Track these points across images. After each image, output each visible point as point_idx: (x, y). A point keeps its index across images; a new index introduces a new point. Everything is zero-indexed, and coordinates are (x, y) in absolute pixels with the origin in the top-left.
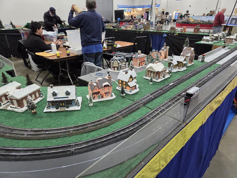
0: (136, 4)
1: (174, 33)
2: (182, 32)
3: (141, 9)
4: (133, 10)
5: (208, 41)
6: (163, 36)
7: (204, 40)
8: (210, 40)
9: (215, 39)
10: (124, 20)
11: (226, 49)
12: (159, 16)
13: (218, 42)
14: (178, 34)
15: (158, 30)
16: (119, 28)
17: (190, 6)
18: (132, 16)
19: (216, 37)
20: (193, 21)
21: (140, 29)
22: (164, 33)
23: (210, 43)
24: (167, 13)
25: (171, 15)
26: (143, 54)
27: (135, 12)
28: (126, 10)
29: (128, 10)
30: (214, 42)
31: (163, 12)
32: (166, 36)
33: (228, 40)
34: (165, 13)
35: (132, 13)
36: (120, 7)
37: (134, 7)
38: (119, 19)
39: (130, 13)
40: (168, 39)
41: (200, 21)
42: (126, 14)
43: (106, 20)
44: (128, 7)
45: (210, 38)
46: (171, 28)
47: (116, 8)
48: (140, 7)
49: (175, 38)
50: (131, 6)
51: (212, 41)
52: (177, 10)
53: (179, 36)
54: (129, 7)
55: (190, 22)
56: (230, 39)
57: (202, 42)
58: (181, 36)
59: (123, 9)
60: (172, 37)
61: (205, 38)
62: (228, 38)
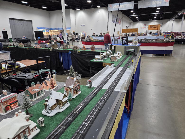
0: (52, 27)
1: (77, 51)
2: (83, 50)
3: (57, 30)
4: (51, 31)
5: (99, 59)
6: (69, 53)
7: (96, 59)
8: (100, 58)
9: (104, 57)
10: (43, 38)
11: (112, 67)
12: (70, 36)
13: (107, 59)
14: (80, 51)
15: (64, 49)
16: (31, 47)
17: (91, 29)
18: (50, 36)
19: (105, 55)
20: (93, 40)
21: (50, 48)
22: (69, 51)
23: (101, 61)
24: (77, 34)
25: (79, 35)
26: (12, 94)
27: (53, 32)
28: (45, 31)
29: (46, 31)
30: (104, 59)
31: (74, 33)
32: (71, 53)
33: (113, 58)
34: (75, 34)
35: (50, 33)
36: (39, 29)
37: (51, 29)
38: (39, 38)
39: (49, 33)
40: (73, 55)
41: (98, 40)
42: (45, 34)
43: (27, 38)
44: (45, 28)
45: (100, 57)
46: (74, 47)
47: (35, 29)
48: (56, 29)
49: (79, 54)
50: (49, 28)
51: (102, 59)
52: (83, 32)
53: (81, 53)
54: (47, 28)
55: (91, 41)
56: (114, 57)
57: (95, 60)
58: (82, 53)
59: (42, 30)
60: (75, 54)
61: (97, 57)
62: (113, 57)
